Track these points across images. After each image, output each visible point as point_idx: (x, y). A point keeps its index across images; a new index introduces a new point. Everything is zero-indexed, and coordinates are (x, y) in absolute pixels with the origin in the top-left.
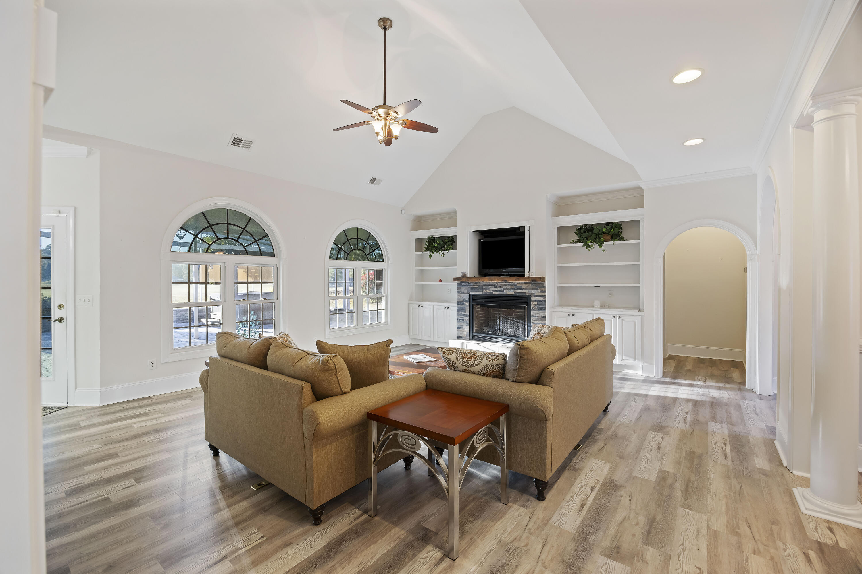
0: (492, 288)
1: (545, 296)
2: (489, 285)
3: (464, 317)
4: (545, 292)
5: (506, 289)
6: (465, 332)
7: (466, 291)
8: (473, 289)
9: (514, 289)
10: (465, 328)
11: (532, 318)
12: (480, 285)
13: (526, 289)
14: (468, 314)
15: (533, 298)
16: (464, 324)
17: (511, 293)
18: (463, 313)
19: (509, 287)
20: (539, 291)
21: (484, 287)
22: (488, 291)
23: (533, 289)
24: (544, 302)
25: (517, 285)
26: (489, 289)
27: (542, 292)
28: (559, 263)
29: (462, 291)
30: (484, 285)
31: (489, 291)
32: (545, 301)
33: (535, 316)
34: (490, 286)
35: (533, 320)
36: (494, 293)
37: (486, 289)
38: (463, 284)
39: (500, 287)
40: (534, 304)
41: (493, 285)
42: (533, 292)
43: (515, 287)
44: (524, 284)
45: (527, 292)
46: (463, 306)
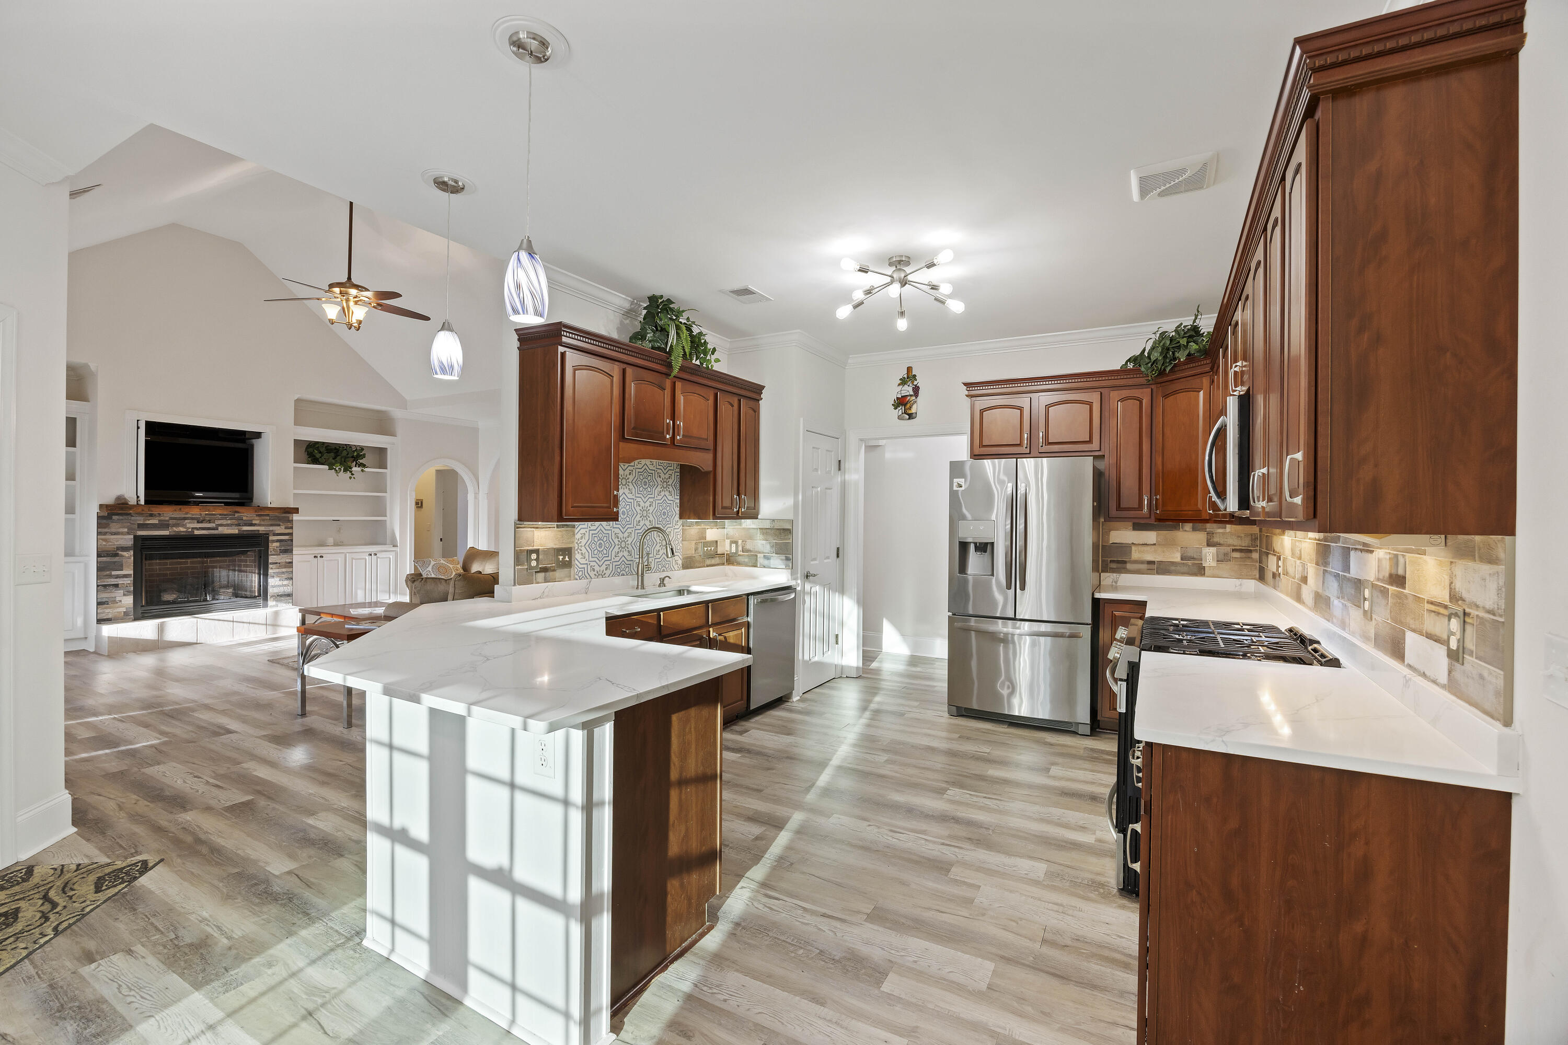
0: (191, 525)
1: (291, 534)
2: (185, 519)
3: (118, 580)
4: (292, 528)
5: (221, 525)
6: (121, 609)
7: (126, 530)
8: (142, 526)
9: (239, 525)
10: (120, 601)
11: (270, 566)
12: (162, 518)
13: (259, 525)
14: (131, 572)
15: (271, 538)
16: (118, 594)
17: (234, 531)
18: (114, 573)
19: (229, 522)
20: (283, 527)
21: (171, 522)
22: (182, 529)
23: (272, 525)
24: (289, 542)
25: (244, 518)
26: (184, 526)
27: (286, 528)
28: (295, 488)
29: (113, 530)
30: (171, 518)
31: (185, 530)
32: (292, 540)
33: (276, 563)
34: (186, 521)
35: (272, 568)
36: (196, 532)
37: (177, 525)
38: (115, 517)
39: (209, 521)
40: (273, 546)
41: (192, 519)
42: (271, 528)
43: (240, 522)
44: (257, 518)
45: (261, 529)
46: (116, 559)
